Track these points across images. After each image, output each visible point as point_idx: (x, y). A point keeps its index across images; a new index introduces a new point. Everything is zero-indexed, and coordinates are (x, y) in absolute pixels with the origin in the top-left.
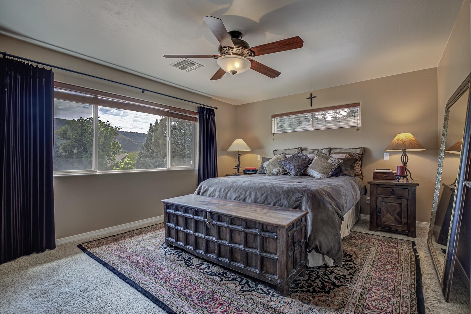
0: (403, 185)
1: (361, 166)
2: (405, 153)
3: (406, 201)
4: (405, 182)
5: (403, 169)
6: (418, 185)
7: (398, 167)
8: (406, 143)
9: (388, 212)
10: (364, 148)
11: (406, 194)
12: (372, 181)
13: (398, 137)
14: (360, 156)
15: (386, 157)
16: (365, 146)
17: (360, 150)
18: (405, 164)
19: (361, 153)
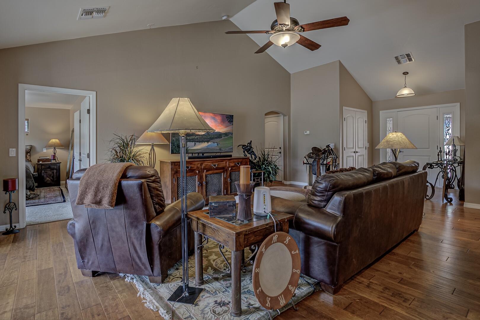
0: (54, 163)
1: (30, 156)
2: (55, 148)
3: (56, 171)
4: (55, 162)
5: (54, 156)
6: (61, 163)
7: (52, 155)
8: (55, 144)
9: (47, 177)
10: (31, 145)
11: (56, 167)
12: (37, 163)
13: (51, 141)
14: (29, 150)
15: (45, 151)
16: (32, 145)
17: (29, 147)
18: (55, 154)
19: (30, 148)
